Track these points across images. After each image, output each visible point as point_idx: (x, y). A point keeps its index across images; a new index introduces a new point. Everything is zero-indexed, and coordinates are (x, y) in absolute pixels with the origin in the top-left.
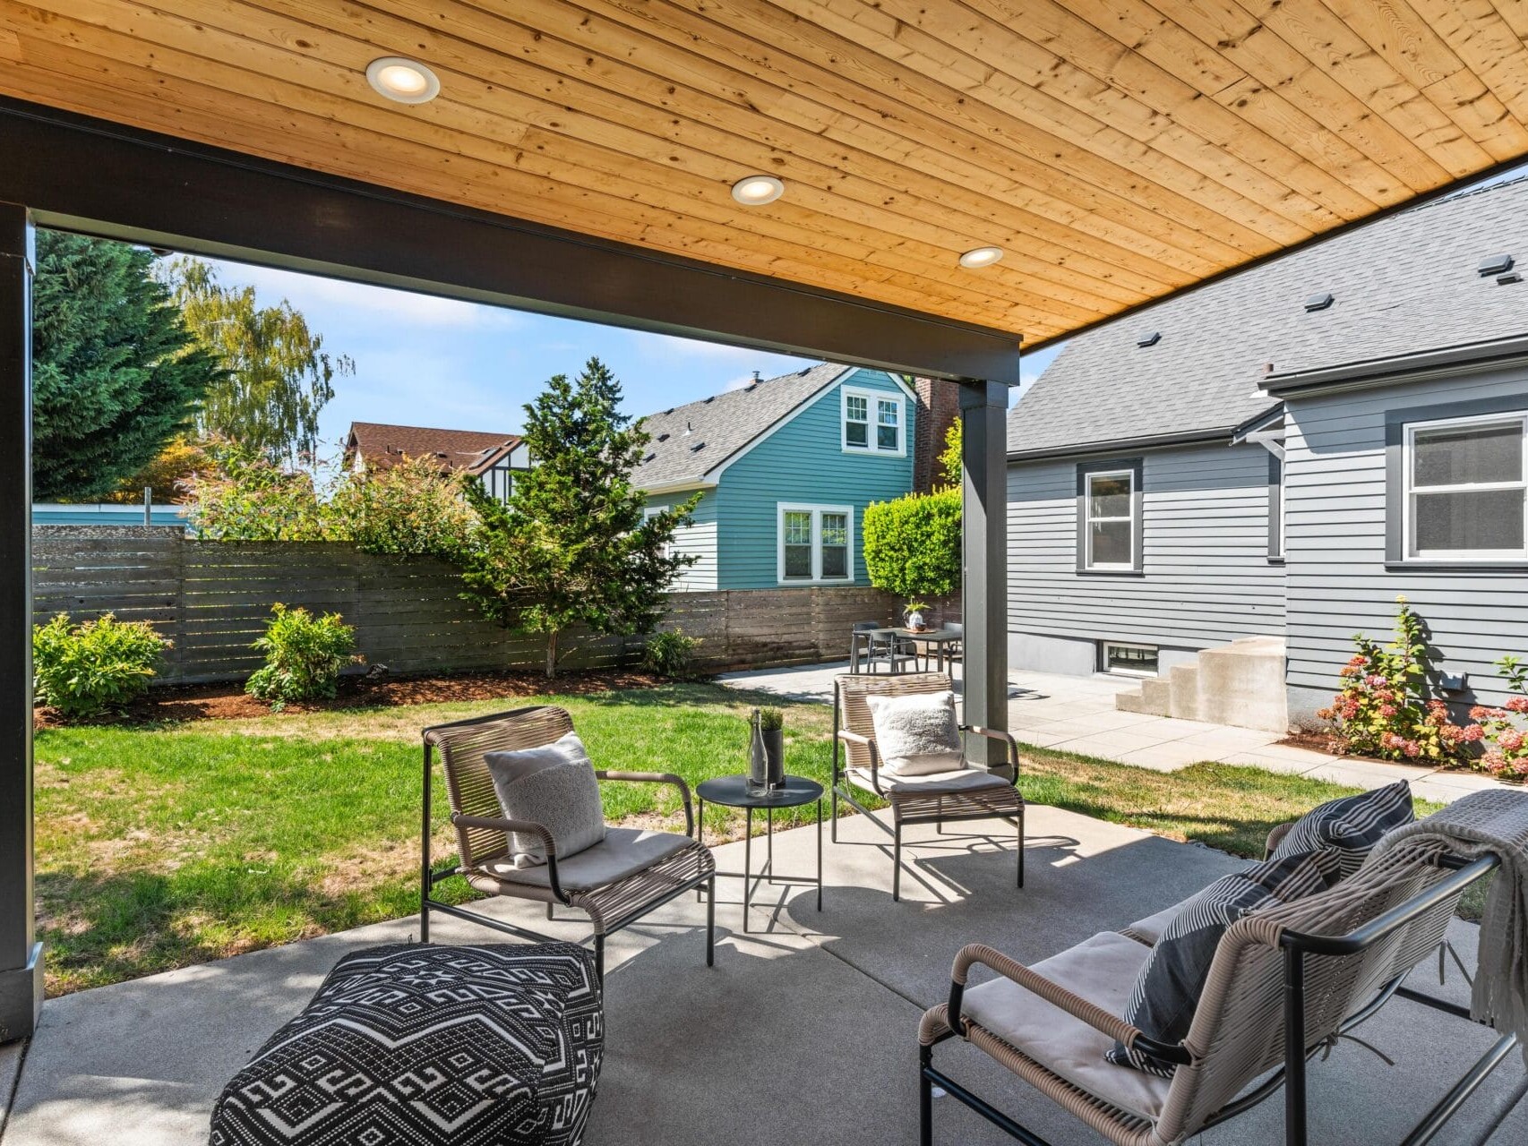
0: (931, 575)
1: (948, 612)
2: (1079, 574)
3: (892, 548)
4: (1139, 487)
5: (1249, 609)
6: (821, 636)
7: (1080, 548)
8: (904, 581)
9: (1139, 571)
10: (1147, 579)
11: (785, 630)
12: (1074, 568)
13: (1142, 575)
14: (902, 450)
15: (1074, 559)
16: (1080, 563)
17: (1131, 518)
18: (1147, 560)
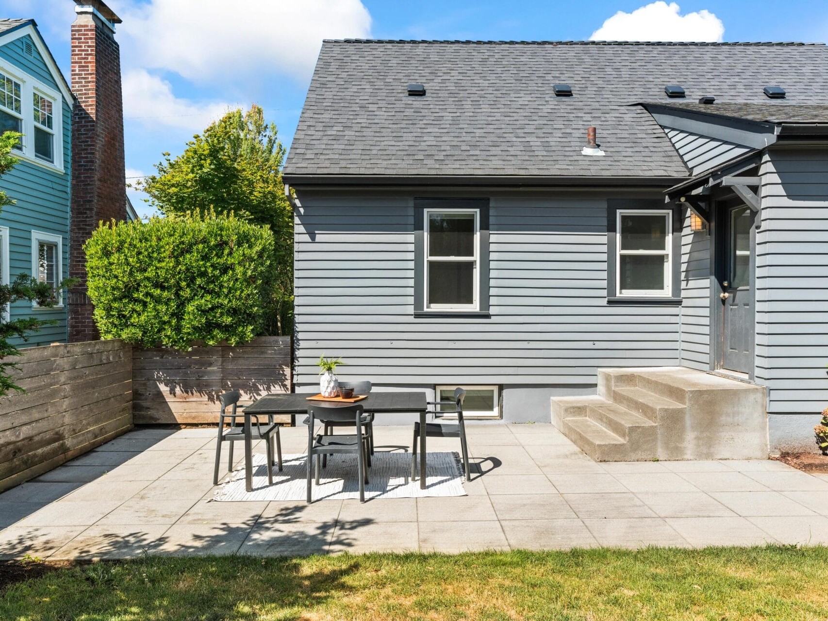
0: (228, 320)
1: (230, 366)
2: (417, 316)
3: (157, 285)
4: (485, 226)
5: (589, 345)
6: (67, 419)
7: (418, 287)
8: (178, 329)
9: (484, 312)
10: (493, 319)
11: (24, 418)
12: (411, 310)
13: (488, 316)
14: (58, 163)
15: (411, 300)
16: (418, 303)
17: (477, 257)
18: (493, 300)
